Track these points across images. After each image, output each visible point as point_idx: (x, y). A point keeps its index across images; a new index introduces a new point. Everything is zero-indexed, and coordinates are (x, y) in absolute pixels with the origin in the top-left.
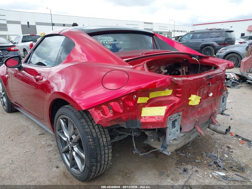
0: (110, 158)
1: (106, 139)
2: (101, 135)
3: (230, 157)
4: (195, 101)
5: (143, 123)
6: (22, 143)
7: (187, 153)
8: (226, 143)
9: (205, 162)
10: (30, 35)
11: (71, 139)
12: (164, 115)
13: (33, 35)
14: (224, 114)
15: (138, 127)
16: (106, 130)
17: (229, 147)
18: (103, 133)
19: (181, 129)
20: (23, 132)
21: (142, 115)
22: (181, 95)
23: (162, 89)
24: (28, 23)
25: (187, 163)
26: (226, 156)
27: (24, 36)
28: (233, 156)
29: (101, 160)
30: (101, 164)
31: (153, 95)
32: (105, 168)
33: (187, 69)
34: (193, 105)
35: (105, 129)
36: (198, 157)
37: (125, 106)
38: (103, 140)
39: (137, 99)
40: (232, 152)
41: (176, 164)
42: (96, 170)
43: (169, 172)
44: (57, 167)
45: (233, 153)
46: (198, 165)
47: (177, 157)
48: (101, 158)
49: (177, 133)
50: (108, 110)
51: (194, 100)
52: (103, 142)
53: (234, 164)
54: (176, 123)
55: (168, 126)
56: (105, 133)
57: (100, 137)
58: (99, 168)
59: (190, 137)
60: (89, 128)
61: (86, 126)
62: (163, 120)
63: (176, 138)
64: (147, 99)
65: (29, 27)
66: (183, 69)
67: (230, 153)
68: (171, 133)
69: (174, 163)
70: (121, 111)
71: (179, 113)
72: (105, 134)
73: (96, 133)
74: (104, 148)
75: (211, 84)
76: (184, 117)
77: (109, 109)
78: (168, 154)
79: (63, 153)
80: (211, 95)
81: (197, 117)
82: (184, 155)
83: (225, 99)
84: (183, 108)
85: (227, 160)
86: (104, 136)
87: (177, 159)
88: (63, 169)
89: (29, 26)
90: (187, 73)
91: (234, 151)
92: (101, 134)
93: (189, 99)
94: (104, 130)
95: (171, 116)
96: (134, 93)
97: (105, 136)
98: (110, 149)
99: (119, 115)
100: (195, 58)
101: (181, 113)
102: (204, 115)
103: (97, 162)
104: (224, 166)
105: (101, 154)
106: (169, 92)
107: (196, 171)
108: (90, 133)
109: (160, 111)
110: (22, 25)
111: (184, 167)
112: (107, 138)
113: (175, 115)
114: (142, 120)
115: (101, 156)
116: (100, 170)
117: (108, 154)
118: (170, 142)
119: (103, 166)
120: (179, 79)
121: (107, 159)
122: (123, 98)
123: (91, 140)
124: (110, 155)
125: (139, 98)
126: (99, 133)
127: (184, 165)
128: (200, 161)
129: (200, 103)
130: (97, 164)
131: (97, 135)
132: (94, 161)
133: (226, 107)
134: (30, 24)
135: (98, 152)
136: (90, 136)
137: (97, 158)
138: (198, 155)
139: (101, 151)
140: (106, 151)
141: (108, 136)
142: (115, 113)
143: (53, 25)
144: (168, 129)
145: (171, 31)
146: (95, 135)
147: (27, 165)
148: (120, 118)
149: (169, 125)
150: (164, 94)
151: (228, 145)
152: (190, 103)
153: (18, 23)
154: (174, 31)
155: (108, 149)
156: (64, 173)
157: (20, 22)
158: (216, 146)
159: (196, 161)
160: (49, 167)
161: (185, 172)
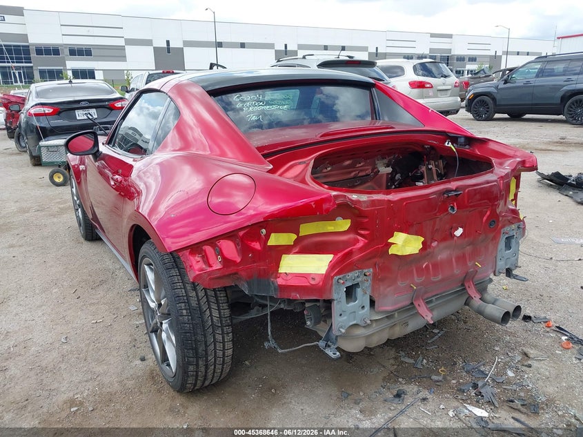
0: (230, 352)
1: (220, 313)
2: (209, 305)
3: (518, 377)
4: (403, 246)
5: (280, 286)
6: (94, 304)
7: (421, 358)
8: (523, 344)
9: (454, 382)
10: (161, 71)
11: (160, 305)
12: (324, 273)
13: (167, 72)
14: (515, 277)
15: (271, 294)
16: (222, 295)
17: (526, 354)
18: (213, 301)
19: (372, 303)
20: (102, 282)
21: (282, 270)
22: (367, 232)
23: (330, 216)
24: (168, 42)
25: (410, 380)
26: (510, 374)
27: (149, 75)
28: (526, 376)
29: (207, 354)
30: (207, 361)
31: (307, 229)
32: (219, 371)
33: (441, 165)
34: (399, 254)
35: (218, 292)
36: (443, 369)
37: (245, 249)
38: (211, 315)
39: (268, 236)
40: (530, 366)
41: (384, 379)
42: (197, 372)
43: (361, 394)
44: (143, 359)
45: (531, 369)
46: (435, 386)
47: (393, 365)
48: (206, 351)
49: (360, 313)
50: (215, 257)
51: (405, 244)
52: (212, 319)
53: (522, 394)
54: (359, 291)
55: (335, 296)
56: (217, 300)
57: (205, 307)
58: (203, 369)
59: (406, 324)
60: (185, 288)
61: (178, 284)
62: (321, 283)
63: (359, 323)
64: (294, 237)
65: (169, 52)
66: (430, 167)
67: (524, 368)
68: (343, 311)
69: (381, 377)
70: (238, 260)
71: (365, 271)
72: (218, 303)
73: (198, 300)
74: (213, 331)
75: (456, 209)
76: (377, 279)
77: (215, 253)
78: (333, 356)
79: (152, 332)
80: (459, 232)
81: (417, 280)
82: (412, 361)
83: (513, 241)
84: (375, 260)
85: (509, 382)
86: (214, 306)
87: (392, 369)
88: (152, 364)
89: (169, 49)
90: (440, 176)
91: (535, 364)
92: (208, 301)
93: (390, 241)
94: (216, 294)
95: (341, 276)
96: (261, 224)
97: (218, 307)
98: (228, 333)
99: (232, 268)
100: (450, 145)
101: (370, 271)
102: (440, 277)
103: (197, 356)
104: (494, 396)
105: (206, 342)
106: (343, 225)
107: (424, 399)
108: (185, 298)
109: (317, 265)
110: (155, 49)
111: (401, 388)
112: (222, 311)
113: (355, 273)
114: (280, 281)
115: (206, 346)
116: (206, 372)
117: (224, 342)
118: (341, 330)
119: (213, 367)
120: (364, 198)
121: (220, 354)
122: (241, 233)
123: (184, 312)
124: (229, 345)
125: (273, 235)
126: (205, 299)
127: (401, 383)
128: (441, 378)
129: (421, 250)
130: (197, 361)
131: (199, 304)
132: (191, 355)
133: (517, 260)
134: (171, 46)
135: (200, 337)
136: (183, 305)
137: (196, 350)
138: (445, 365)
139: (205, 337)
140: (219, 338)
141: (225, 306)
142: (226, 262)
143: (220, 45)
144: (335, 302)
145: (499, 53)
146: (194, 303)
147: (91, 348)
148: (236, 274)
149: (338, 294)
150: (333, 228)
151: (526, 350)
152: (392, 251)
153: (148, 43)
154: (507, 53)
155: (223, 334)
156: (152, 372)
157: (151, 40)
158: (497, 349)
159: (434, 377)
160: (129, 357)
161: (397, 399)
